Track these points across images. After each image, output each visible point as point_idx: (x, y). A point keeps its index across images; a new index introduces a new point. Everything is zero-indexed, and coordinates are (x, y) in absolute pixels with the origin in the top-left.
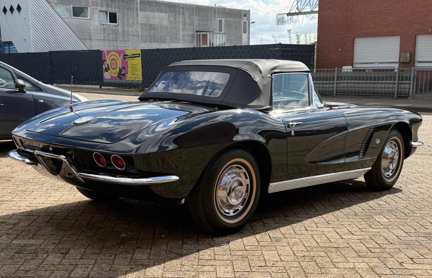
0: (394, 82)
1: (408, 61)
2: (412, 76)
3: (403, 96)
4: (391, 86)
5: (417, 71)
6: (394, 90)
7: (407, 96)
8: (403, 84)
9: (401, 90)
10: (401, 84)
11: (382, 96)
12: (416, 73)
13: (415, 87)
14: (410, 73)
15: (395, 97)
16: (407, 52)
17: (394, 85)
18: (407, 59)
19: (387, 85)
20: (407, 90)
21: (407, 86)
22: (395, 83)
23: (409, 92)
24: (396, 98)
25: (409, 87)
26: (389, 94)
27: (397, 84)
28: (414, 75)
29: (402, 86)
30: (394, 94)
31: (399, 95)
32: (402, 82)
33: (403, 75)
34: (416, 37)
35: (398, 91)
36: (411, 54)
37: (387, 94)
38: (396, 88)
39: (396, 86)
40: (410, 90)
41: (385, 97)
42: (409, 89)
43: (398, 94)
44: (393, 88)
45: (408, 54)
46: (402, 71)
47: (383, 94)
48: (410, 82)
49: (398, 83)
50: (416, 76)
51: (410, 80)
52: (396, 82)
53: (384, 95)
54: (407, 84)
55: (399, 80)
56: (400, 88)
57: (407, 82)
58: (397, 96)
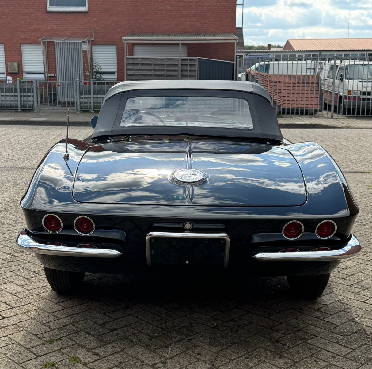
0: (16, 94)
1: (17, 72)
2: (34, 88)
3: (27, 110)
4: (12, 98)
5: (39, 83)
6: (16, 103)
7: (32, 109)
8: (25, 96)
9: (25, 103)
10: (24, 96)
11: (4, 109)
12: (38, 85)
13: (39, 100)
14: (32, 85)
15: (19, 110)
16: (14, 62)
17: (16, 97)
18: (14, 69)
19: (8, 98)
20: (31, 103)
21: (30, 99)
22: (17, 96)
23: (33, 105)
24: (21, 112)
25: (33, 100)
26: (12, 107)
27: (19, 96)
28: (37, 88)
29: (25, 99)
30: (18, 107)
31: (23, 108)
32: (25, 94)
33: (24, 87)
34: (21, 47)
35: (21, 104)
36: (18, 64)
37: (9, 107)
38: (19, 101)
39: (18, 98)
40: (34, 103)
41: (7, 110)
42: (34, 101)
43: (21, 107)
44: (16, 101)
45: (16, 64)
46: (23, 83)
47: (4, 107)
48: (33, 94)
49: (21, 96)
50: (39, 88)
51: (33, 92)
52: (18, 94)
53: (6, 108)
54: (30, 96)
55: (21, 92)
56: (24, 101)
57: (29, 94)
58: (21, 110)
